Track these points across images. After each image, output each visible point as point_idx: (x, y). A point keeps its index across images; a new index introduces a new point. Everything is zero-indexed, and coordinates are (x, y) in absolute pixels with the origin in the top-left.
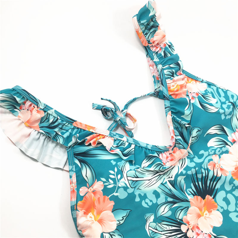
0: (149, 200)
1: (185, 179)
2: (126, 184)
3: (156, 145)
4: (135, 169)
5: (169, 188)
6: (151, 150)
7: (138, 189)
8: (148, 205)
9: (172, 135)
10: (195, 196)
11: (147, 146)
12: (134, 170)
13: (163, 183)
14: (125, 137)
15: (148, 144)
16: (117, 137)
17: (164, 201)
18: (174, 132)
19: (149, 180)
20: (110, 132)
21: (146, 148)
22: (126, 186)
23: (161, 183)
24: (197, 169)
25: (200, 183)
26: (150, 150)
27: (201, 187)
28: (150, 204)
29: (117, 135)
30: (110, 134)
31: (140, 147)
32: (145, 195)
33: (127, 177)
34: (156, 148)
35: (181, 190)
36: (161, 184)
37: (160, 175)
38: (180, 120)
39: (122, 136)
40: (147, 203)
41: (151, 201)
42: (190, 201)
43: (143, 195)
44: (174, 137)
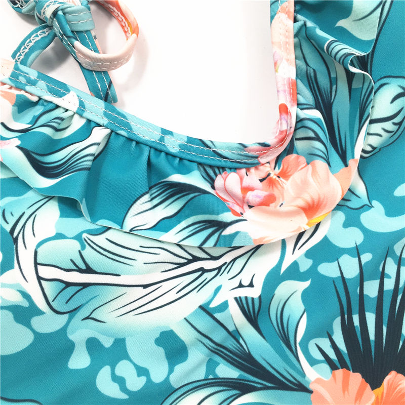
0: (135, 365)
1: (305, 295)
2: (26, 296)
3: (206, 139)
4: (85, 235)
5: (231, 329)
6: (181, 159)
7: (87, 318)
8: (124, 389)
9: (285, 99)
10: (340, 372)
11: (162, 139)
12: (78, 237)
13: (212, 305)
14: (72, 93)
15: (170, 133)
16: (39, 90)
17: (201, 374)
18: (294, 92)
19: (145, 286)
20: (16, 68)
21: (156, 149)
22: (26, 304)
23: (201, 303)
24: (366, 257)
25: (371, 318)
26: (174, 156)
27: (372, 336)
28: (136, 383)
29: (42, 84)
30: (14, 76)
31: (130, 140)
32: (120, 343)
33: (36, 264)
34: (202, 152)
35: (285, 338)
36: (201, 307)
37: (203, 271)
38: (331, 38)
39: (60, 89)
40: (120, 381)
41: (142, 371)
42: (311, 387)
43: (107, 343)
44: (294, 110)
